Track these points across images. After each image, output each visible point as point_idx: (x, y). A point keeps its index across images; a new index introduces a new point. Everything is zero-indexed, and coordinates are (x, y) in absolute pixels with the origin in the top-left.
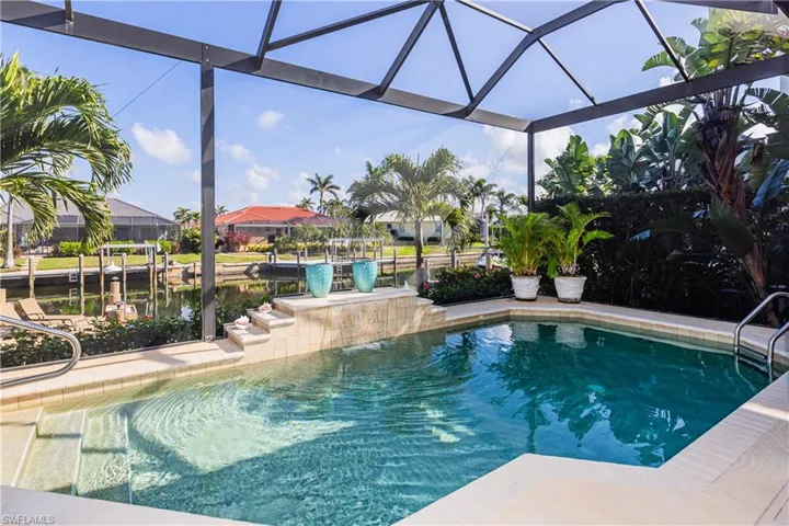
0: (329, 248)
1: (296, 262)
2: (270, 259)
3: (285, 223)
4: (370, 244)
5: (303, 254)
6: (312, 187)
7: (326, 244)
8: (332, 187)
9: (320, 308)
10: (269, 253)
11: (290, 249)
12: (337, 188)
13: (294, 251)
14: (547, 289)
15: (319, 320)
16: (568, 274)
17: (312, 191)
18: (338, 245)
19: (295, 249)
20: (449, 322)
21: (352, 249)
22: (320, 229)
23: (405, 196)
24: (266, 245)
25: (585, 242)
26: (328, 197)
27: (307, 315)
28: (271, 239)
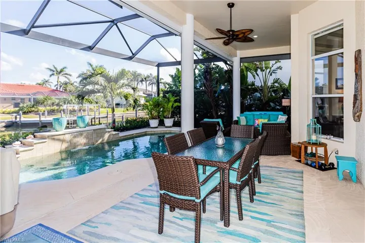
0: (64, 110)
1: (38, 119)
2: (16, 118)
3: (29, 95)
4: (92, 107)
5: (43, 114)
6: (51, 73)
7: (61, 108)
8: (66, 74)
9: (60, 135)
10: (15, 114)
11: (33, 111)
12: (70, 75)
13: (37, 113)
14: (161, 123)
15: (59, 140)
16: (168, 118)
17: (51, 76)
18: (71, 108)
19: (38, 111)
20: (121, 137)
21: (80, 110)
22: (57, 99)
23: (105, 88)
24: (12, 109)
25: (174, 106)
26: (63, 79)
27: (53, 138)
28: (16, 105)
